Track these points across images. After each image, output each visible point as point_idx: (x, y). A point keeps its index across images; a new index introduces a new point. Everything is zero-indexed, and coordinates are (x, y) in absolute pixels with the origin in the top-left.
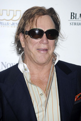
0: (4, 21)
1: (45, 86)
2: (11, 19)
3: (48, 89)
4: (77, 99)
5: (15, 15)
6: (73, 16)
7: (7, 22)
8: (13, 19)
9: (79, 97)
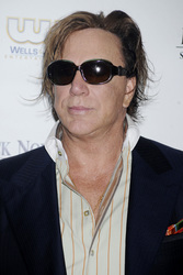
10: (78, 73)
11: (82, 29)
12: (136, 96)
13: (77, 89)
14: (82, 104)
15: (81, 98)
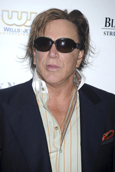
0: (14, 27)
1: (63, 117)
2: (24, 25)
3: (66, 122)
4: (105, 138)
5: (29, 18)
6: (108, 22)
7: (17, 28)
8: (26, 24)
9: (109, 135)
10: (54, 45)
11: (56, 19)
12: (82, 61)
13: (52, 54)
14: (55, 64)
15: (55, 60)
